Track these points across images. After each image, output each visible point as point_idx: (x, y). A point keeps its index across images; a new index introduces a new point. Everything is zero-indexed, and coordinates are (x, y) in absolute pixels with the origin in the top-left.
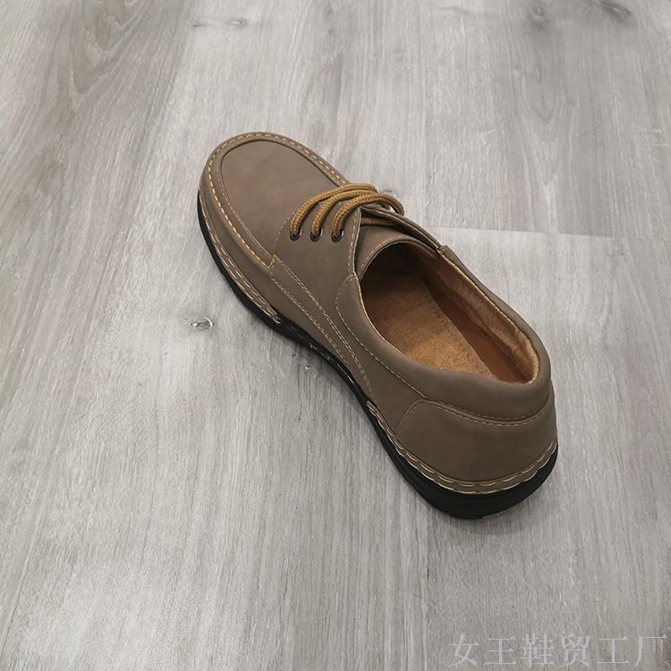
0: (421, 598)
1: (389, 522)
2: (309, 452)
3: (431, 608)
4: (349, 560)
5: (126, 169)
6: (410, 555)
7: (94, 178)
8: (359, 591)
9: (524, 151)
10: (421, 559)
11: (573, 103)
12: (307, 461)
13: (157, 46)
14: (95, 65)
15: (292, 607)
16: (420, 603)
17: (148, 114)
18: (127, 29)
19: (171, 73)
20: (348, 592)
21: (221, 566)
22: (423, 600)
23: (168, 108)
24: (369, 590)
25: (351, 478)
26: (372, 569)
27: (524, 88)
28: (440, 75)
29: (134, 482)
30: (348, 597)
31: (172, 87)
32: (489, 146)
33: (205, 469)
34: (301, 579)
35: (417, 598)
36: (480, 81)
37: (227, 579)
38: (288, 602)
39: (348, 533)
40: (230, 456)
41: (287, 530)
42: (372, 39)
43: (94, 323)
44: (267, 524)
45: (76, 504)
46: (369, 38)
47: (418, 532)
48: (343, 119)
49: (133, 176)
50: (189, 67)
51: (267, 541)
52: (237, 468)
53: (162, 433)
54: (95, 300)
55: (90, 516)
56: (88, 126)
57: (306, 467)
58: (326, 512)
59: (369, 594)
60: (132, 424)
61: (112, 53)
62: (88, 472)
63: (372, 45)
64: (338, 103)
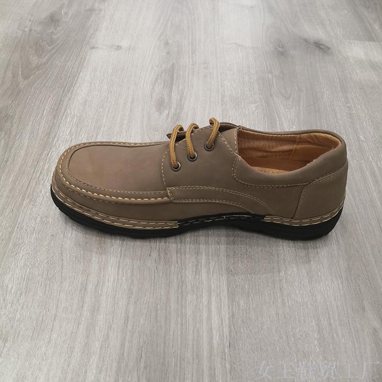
0: (225, 360)
1: (205, 315)
2: (156, 274)
3: (232, 366)
4: (181, 338)
5: (50, 119)
6: (218, 334)
7: (31, 123)
8: (187, 357)
9: (276, 114)
10: (225, 336)
11: (302, 91)
12: (154, 280)
13: (70, 57)
14: (34, 66)
15: (145, 368)
16: (226, 363)
17: (64, 91)
18: (53, 49)
19: (77, 71)
20: (180, 357)
21: (100, 342)
22: (227, 362)
23: (75, 88)
24: (193, 356)
25: (182, 290)
26: (195, 343)
27: (274, 83)
28: (228, 76)
29: (47, 293)
30: (180, 360)
31: (78, 78)
32: (256, 111)
33: (91, 285)
34: (151, 350)
35: (224, 360)
36: (250, 78)
37: (104, 351)
38: (142, 365)
39: (180, 321)
40: (107, 277)
41: (142, 321)
42: (190, 57)
43: (26, 201)
44: (130, 317)
45: (9, 305)
46: (189, 57)
47: (223, 320)
48: (175, 96)
49: (54, 122)
50: (88, 68)
51: (129, 327)
52: (111, 284)
53: (65, 264)
54: (27, 189)
55: (18, 313)
56: (28, 96)
57: (154, 283)
58: (166, 310)
59: (193, 359)
60: (47, 258)
61: (44, 60)
62: (18, 286)
63: (191, 60)
64: (172, 89)
